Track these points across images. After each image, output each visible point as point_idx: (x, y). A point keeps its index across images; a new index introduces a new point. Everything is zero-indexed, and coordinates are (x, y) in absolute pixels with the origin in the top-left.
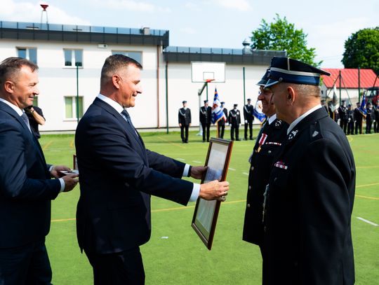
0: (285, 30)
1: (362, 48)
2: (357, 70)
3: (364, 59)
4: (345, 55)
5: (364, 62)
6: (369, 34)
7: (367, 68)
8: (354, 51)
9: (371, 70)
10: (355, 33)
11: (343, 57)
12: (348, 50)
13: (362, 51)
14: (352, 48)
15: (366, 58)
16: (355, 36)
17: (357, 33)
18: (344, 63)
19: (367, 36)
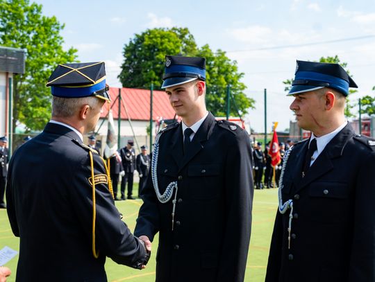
0: (25, 15)
1: (151, 58)
2: (149, 92)
3: (154, 75)
4: (124, 67)
5: (155, 80)
6: (162, 37)
7: (158, 89)
8: (139, 62)
9: (165, 93)
10: (140, 34)
11: (121, 70)
12: (129, 60)
13: (149, 63)
14: (135, 57)
15: (157, 74)
16: (140, 39)
17: (144, 34)
18: (122, 81)
19: (159, 40)
